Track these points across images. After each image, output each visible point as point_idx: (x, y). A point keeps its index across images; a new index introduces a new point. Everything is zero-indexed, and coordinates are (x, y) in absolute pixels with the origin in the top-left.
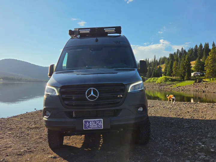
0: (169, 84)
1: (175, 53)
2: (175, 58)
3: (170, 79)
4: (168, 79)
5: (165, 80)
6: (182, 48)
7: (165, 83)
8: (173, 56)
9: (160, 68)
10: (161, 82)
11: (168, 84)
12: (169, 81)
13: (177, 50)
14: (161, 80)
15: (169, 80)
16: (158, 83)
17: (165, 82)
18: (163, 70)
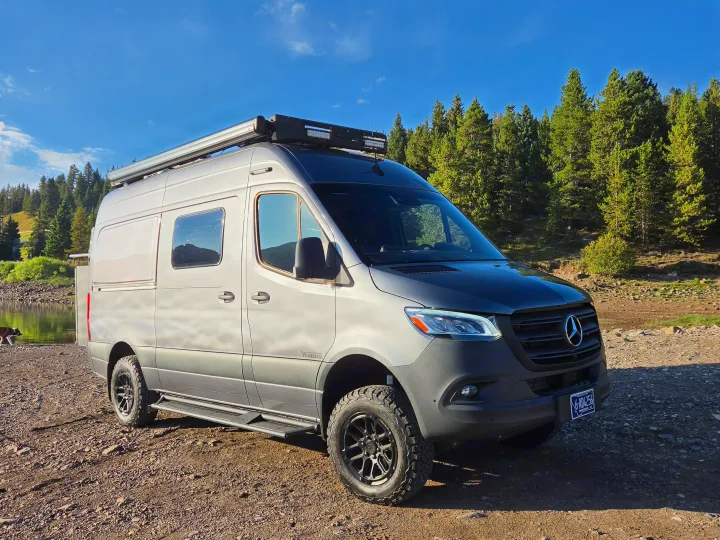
0: (61, 286)
1: (62, 178)
2: (64, 196)
3: (62, 269)
4: (56, 267)
5: (42, 273)
6: (89, 164)
7: (41, 281)
8: (57, 188)
9: (13, 227)
10: (28, 279)
11: (57, 284)
12: (60, 273)
13: (72, 168)
14: (28, 271)
15: (58, 270)
16: (15, 282)
17: (43, 278)
18: (25, 234)
